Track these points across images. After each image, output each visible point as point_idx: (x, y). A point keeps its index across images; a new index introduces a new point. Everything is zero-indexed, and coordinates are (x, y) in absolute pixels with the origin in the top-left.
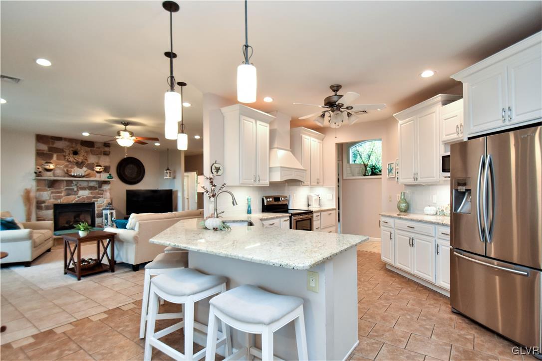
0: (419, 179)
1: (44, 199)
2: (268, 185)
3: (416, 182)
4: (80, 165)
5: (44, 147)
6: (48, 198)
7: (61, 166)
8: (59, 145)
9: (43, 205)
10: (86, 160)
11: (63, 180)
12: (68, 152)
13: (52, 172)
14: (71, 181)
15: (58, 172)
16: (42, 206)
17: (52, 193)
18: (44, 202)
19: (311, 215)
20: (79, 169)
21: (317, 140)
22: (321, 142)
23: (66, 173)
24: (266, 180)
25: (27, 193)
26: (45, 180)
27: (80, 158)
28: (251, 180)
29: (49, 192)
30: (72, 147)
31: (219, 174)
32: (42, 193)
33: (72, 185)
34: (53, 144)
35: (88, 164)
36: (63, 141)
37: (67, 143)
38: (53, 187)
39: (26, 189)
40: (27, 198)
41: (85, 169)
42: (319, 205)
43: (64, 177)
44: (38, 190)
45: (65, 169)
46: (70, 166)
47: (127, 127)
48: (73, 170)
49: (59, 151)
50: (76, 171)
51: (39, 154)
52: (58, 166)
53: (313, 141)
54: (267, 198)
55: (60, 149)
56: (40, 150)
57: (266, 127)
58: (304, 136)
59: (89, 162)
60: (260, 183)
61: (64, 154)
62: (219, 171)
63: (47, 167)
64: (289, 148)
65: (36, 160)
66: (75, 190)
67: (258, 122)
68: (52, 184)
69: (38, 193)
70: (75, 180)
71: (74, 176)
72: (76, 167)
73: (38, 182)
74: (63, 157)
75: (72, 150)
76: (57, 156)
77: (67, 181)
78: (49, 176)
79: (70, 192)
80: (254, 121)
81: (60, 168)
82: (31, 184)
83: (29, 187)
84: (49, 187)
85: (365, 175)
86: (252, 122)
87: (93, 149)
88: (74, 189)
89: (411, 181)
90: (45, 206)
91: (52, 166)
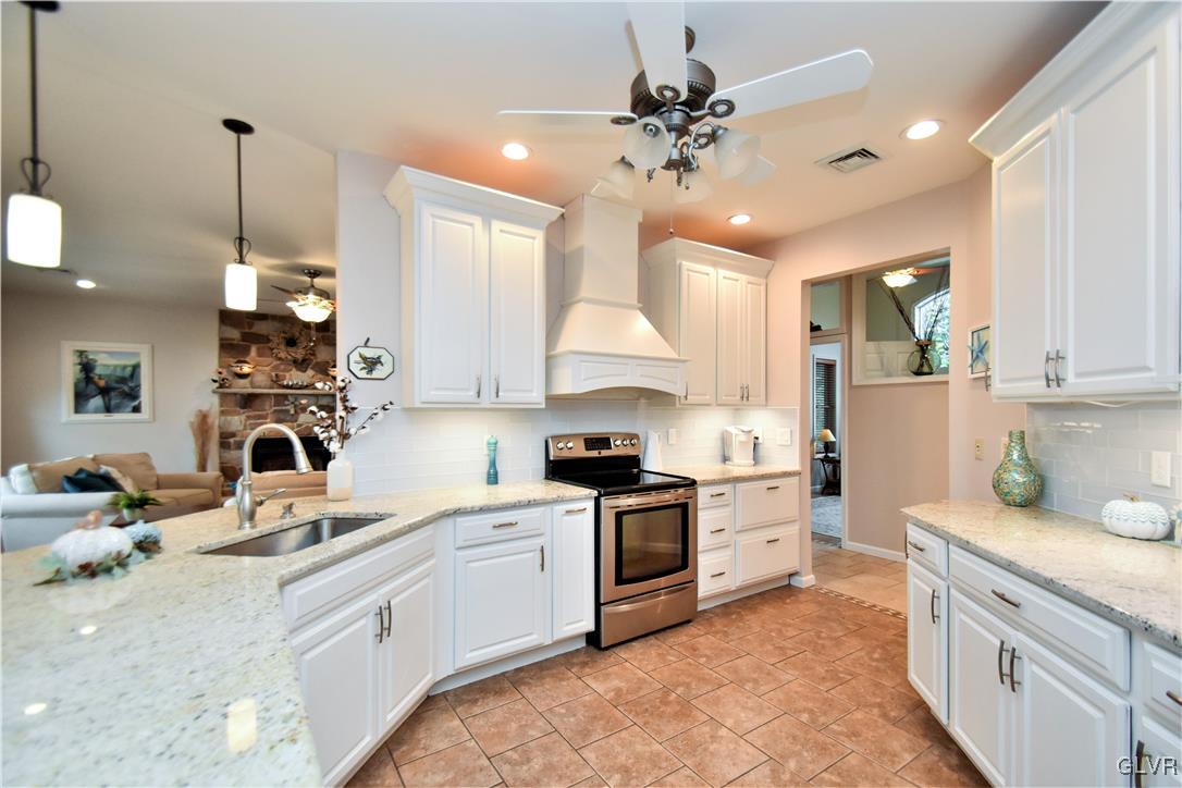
0: (1071, 378)
1: (233, 428)
2: (543, 406)
3: (1057, 394)
4: (301, 365)
5: (234, 334)
6: (241, 428)
7: (266, 368)
8: (261, 328)
9: (232, 440)
10: (313, 355)
11: (269, 395)
12: (276, 340)
13: (249, 379)
14: (285, 396)
15: (260, 379)
16: (229, 443)
17: (248, 417)
18: (233, 435)
19: (689, 493)
20: (299, 373)
21: (744, 278)
22: (763, 281)
23: (275, 382)
24: (531, 391)
25: (203, 418)
26: (235, 394)
27: (299, 353)
28: (468, 390)
29: (243, 417)
30: (284, 332)
31: (375, 374)
32: (229, 418)
33: (287, 403)
34: (250, 327)
35: (317, 363)
36: (270, 321)
37: (277, 325)
38: (250, 407)
39: (200, 411)
40: (202, 426)
41: (310, 372)
42: (754, 459)
43: (271, 388)
44: (223, 413)
45: (273, 374)
46: (282, 367)
47: (315, 280)
48: (287, 375)
49: (261, 339)
50: (295, 377)
51: (226, 347)
52: (260, 368)
53: (725, 278)
54: (557, 438)
55: (263, 336)
56: (227, 339)
57: (534, 238)
58: (686, 264)
59: (319, 360)
60: (500, 400)
61: (270, 345)
62: (379, 366)
63: (238, 370)
64: (636, 302)
65: (220, 357)
66: (292, 412)
67: (497, 225)
68: (248, 401)
69: (223, 418)
70: (291, 395)
71: (288, 387)
72: (294, 369)
73: (224, 397)
74: (268, 352)
75: (285, 338)
76: (258, 349)
77: (276, 395)
78: (242, 387)
79: (282, 417)
80: (478, 221)
81: (263, 372)
82: (211, 403)
83: (205, 408)
84: (243, 408)
85: (918, 373)
86: (471, 225)
87: (326, 334)
88: (288, 411)
89: (1037, 389)
90: (235, 442)
91: (246, 369)
